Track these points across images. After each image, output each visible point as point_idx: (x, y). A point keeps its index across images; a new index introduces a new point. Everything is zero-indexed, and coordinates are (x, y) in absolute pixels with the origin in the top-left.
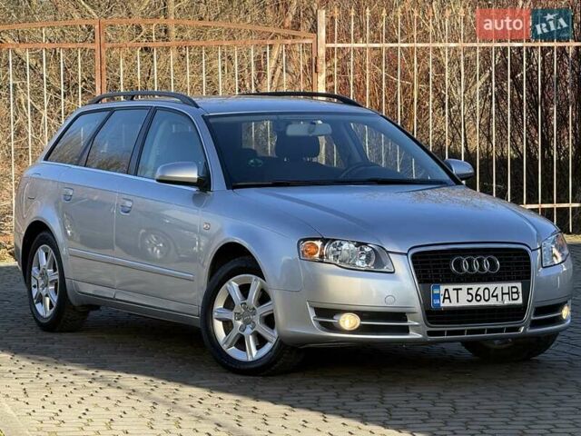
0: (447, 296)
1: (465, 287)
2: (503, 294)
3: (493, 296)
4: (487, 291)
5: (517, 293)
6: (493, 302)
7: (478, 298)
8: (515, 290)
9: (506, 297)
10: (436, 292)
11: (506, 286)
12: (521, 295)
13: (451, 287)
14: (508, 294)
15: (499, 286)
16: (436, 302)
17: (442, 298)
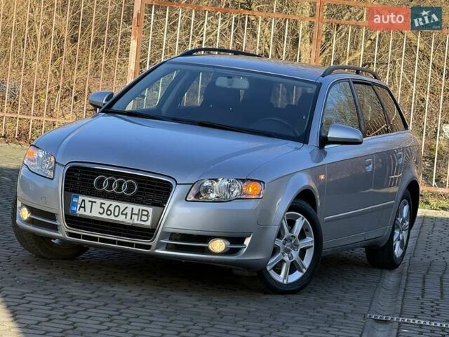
0: (83, 205)
1: (99, 201)
2: (132, 214)
3: (122, 214)
4: (117, 208)
5: (147, 215)
6: (121, 219)
7: (109, 213)
8: (145, 213)
9: (135, 217)
10: (75, 200)
11: (137, 208)
12: (150, 218)
13: (87, 199)
14: (138, 215)
15: (130, 206)
16: (73, 208)
17: (79, 206)
